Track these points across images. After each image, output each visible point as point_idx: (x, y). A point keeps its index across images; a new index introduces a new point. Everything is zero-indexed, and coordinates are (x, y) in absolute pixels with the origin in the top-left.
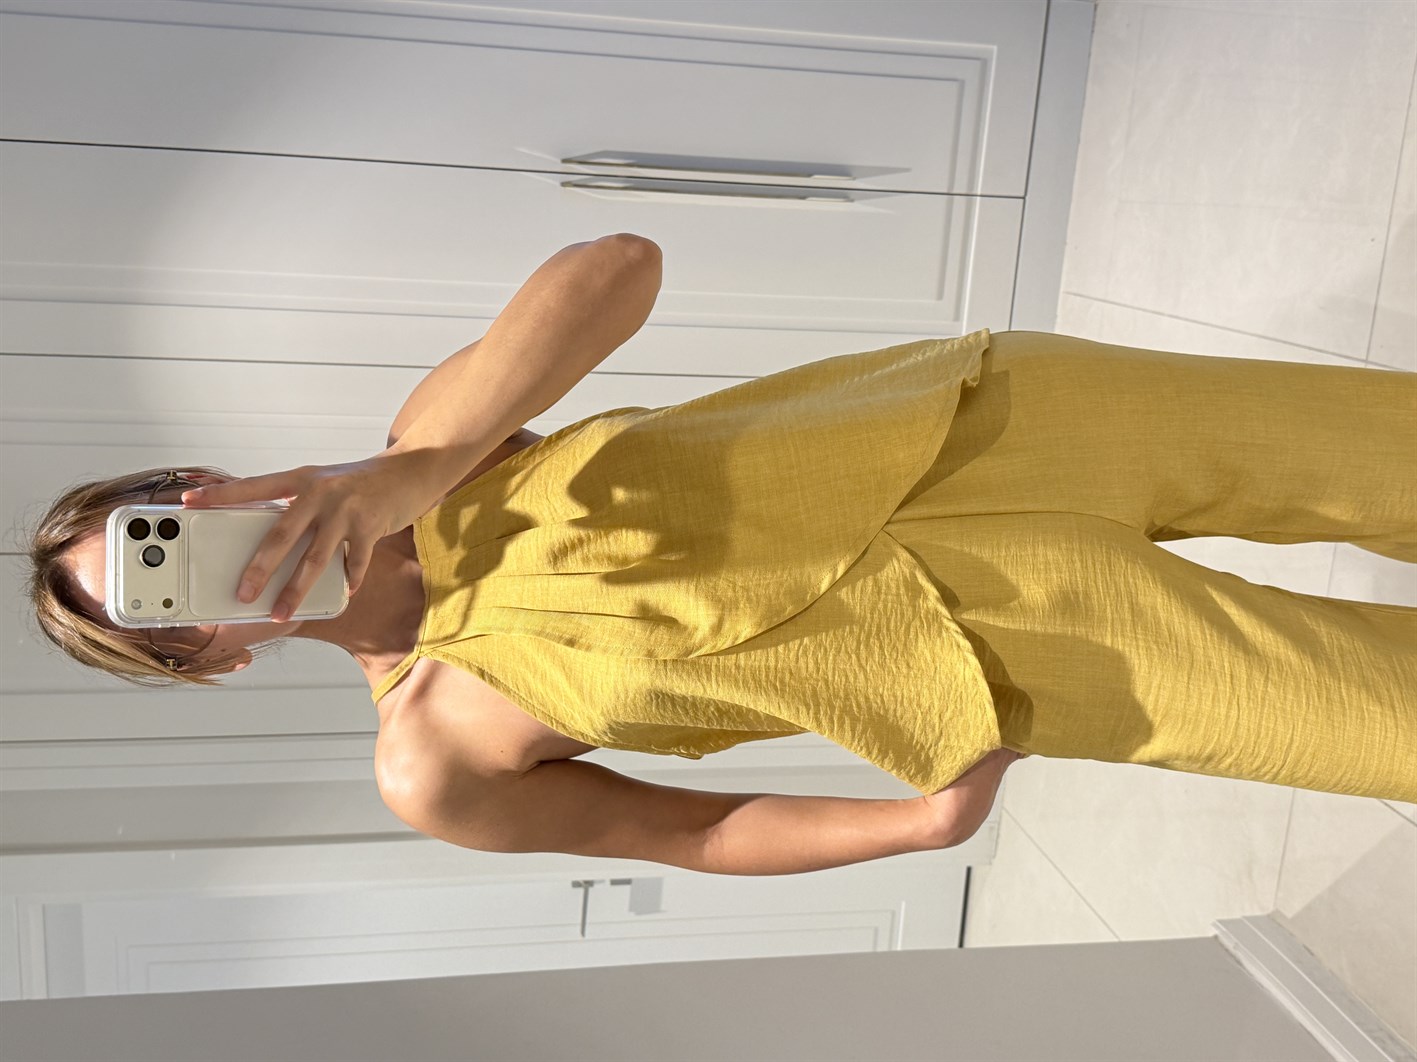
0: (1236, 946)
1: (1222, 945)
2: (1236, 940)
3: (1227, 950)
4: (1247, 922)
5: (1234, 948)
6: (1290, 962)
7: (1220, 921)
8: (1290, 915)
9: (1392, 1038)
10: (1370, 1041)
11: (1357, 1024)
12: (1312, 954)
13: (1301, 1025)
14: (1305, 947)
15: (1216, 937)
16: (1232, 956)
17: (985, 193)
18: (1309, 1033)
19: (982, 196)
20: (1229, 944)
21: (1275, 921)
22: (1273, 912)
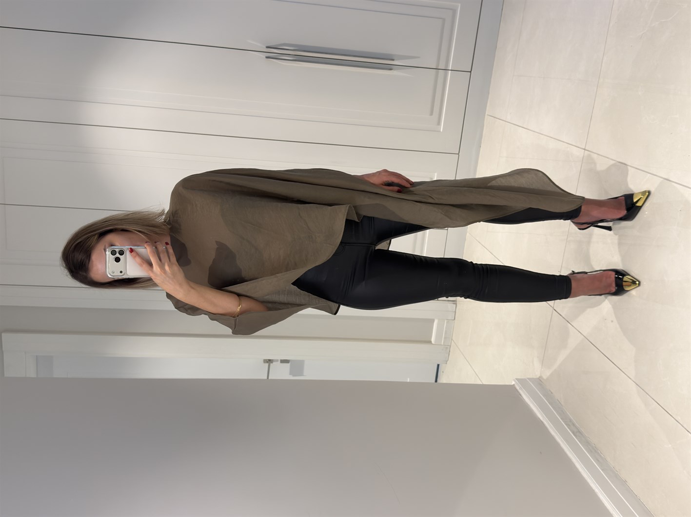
0: (520, 388)
1: (515, 388)
2: (520, 386)
3: (517, 390)
4: (528, 380)
6: (541, 395)
7: (516, 379)
8: (545, 377)
9: (574, 425)
10: (565, 426)
11: (561, 419)
12: (551, 393)
14: (550, 391)
15: (514, 385)
16: (518, 392)
17: (452, 69)
19: (451, 70)
20: (518, 388)
21: (540, 380)
22: (540, 377)
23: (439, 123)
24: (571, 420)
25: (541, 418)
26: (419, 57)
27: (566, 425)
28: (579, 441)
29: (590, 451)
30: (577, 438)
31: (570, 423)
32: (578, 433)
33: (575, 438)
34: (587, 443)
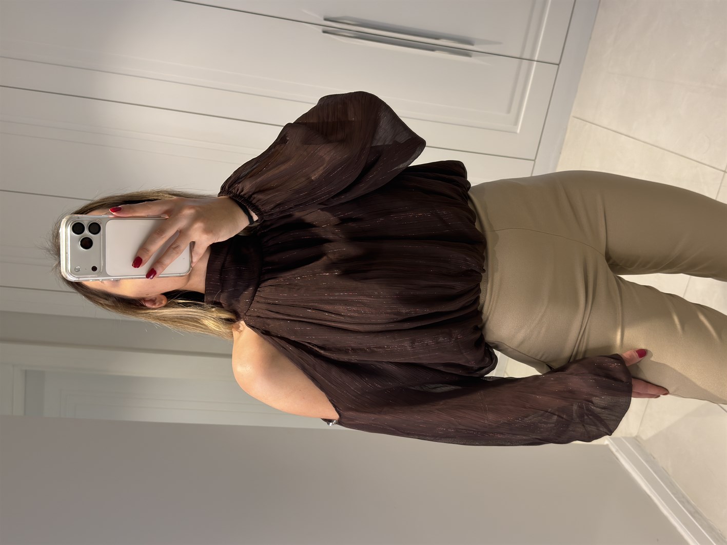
1: (610, 450)
2: (617, 448)
3: (612, 452)
4: (623, 439)
5: (616, 451)
6: (643, 461)
8: (645, 438)
9: (688, 502)
12: (654, 458)
14: (652, 455)
15: (608, 445)
16: (614, 455)
17: (539, 60)
18: (648, 495)
19: (537, 61)
20: (613, 450)
21: (637, 440)
22: (637, 436)
23: (516, 123)
24: (684, 497)
27: (681, 502)
28: (701, 526)
30: (695, 520)
31: (684, 501)
32: (695, 513)
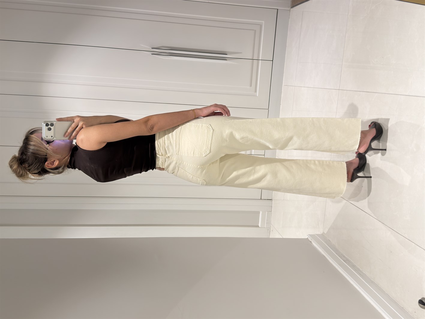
0: (311, 239)
1: (308, 240)
4: (316, 235)
7: (309, 235)
8: (325, 233)
9: (344, 256)
11: (336, 254)
12: (330, 241)
13: (323, 255)
15: (307, 238)
18: (324, 256)
21: (323, 235)
22: (323, 233)
23: (256, 91)
24: (342, 254)
25: (324, 255)
26: (241, 53)
27: (339, 257)
28: (348, 265)
29: (355, 270)
31: (342, 256)
32: (347, 261)
33: (345, 263)
34: (353, 266)
